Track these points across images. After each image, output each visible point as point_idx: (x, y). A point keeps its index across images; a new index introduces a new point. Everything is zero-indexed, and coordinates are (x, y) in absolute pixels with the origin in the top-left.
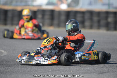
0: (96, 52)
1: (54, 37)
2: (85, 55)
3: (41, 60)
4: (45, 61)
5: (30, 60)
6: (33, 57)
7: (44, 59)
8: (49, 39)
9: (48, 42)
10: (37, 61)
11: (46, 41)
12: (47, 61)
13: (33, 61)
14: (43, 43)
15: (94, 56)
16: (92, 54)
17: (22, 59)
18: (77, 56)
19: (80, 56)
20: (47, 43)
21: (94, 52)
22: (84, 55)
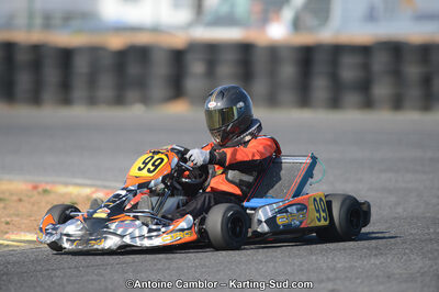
0: (321, 199)
1: (173, 149)
2: (287, 212)
3: (137, 233)
4: (150, 237)
5: (91, 235)
6: (103, 223)
7: (145, 229)
8: (153, 157)
9: (152, 168)
10: (122, 236)
11: (145, 163)
12: (157, 236)
13: (106, 238)
14: (134, 171)
15: (318, 211)
16: (311, 207)
17: (62, 234)
18: (262, 215)
19: (270, 215)
20: (149, 171)
21: (315, 200)
22: (283, 210)
